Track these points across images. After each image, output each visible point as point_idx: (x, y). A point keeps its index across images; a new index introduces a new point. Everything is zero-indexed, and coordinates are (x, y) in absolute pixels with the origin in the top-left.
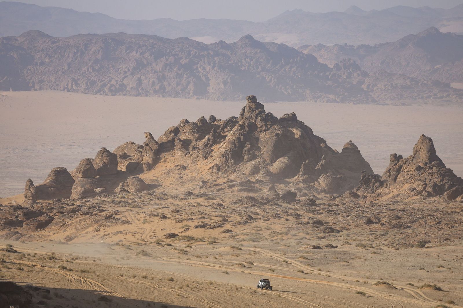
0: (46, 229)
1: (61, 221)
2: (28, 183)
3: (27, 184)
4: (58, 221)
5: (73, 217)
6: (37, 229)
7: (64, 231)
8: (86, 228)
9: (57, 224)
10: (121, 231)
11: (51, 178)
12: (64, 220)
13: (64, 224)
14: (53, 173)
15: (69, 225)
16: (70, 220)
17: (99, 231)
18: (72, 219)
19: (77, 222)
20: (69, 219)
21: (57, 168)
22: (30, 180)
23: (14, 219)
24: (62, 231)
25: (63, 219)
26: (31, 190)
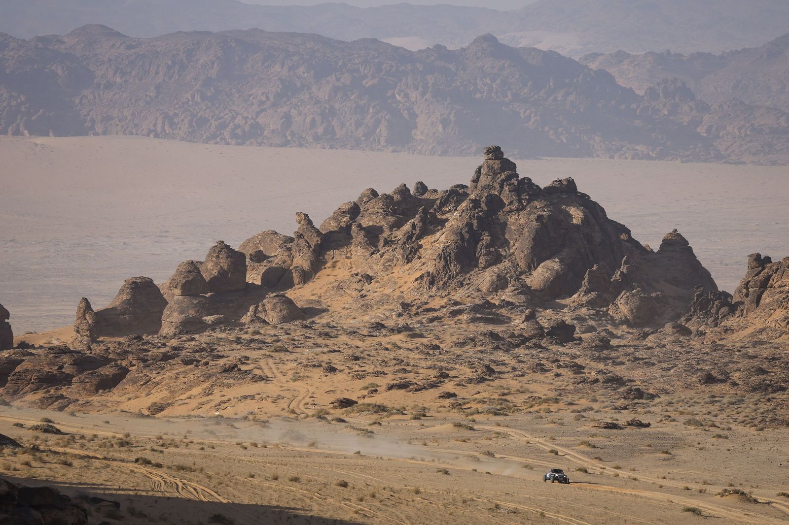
0: (115, 390)
1: (142, 375)
2: (81, 306)
3: (79, 308)
4: (137, 375)
5: (163, 368)
6: (97, 391)
7: (148, 395)
8: (188, 389)
9: (134, 382)
10: (252, 394)
11: (124, 297)
12: (148, 374)
13: (148, 382)
14: (128, 288)
15: (157, 384)
16: (159, 373)
17: (212, 394)
18: (163, 371)
19: (171, 378)
20: (157, 372)
21: (136, 278)
22: (86, 300)
23: (55, 372)
24: (143, 395)
25: (145, 372)
26: (87, 318)
